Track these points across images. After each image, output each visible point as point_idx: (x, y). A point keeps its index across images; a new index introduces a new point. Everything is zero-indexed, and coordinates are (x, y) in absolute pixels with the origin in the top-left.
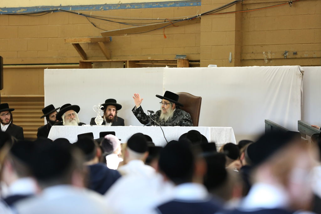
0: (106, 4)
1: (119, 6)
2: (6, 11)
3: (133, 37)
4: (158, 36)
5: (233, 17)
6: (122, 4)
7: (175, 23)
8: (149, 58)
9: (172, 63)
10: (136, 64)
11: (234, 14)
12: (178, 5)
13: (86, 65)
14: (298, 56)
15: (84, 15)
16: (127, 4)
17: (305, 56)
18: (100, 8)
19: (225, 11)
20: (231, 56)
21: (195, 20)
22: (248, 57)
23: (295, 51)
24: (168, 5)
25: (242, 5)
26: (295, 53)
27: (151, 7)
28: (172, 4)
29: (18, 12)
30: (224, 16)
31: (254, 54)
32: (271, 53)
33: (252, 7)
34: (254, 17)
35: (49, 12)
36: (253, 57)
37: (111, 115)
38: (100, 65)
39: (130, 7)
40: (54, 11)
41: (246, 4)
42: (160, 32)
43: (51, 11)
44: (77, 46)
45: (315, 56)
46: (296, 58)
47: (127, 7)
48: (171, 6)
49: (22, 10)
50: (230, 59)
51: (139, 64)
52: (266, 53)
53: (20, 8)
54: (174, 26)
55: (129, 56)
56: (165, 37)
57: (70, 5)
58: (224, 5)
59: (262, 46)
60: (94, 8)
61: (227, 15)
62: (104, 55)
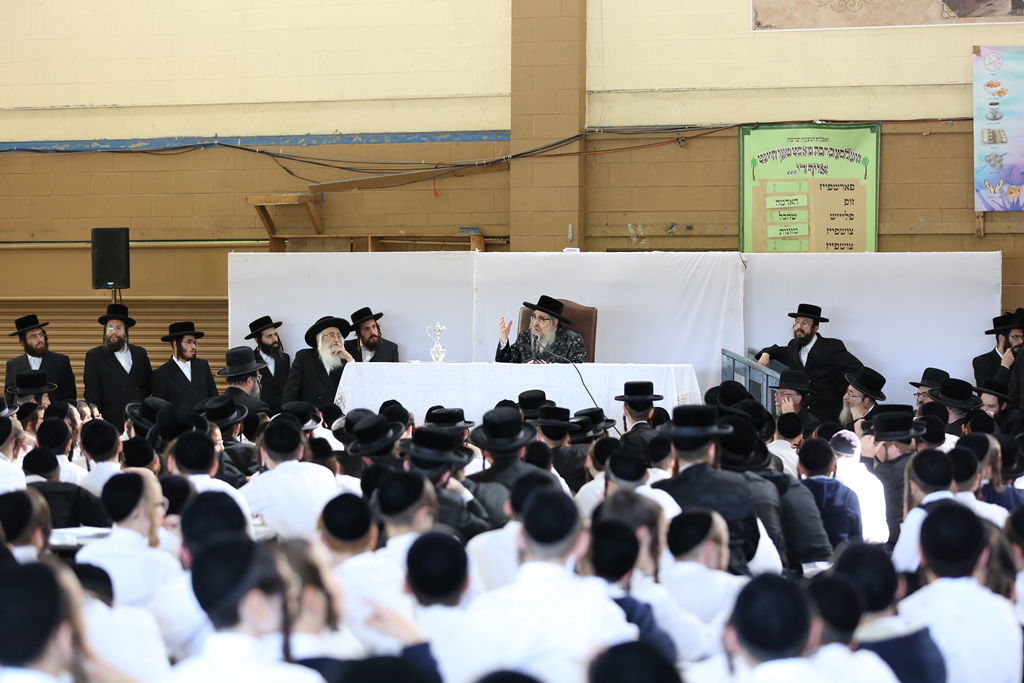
0: (308, 135)
1: (339, 138)
2: (108, 146)
3: (368, 194)
4: (421, 191)
5: (575, 161)
6: (340, 135)
7: (458, 170)
8: (402, 232)
9: (459, 243)
10: (382, 244)
12: (458, 138)
13: (278, 245)
14: (696, 231)
15: (268, 154)
16: (355, 135)
17: (708, 232)
18: (300, 142)
19: (558, 151)
20: (570, 231)
21: (499, 165)
22: (596, 232)
23: (690, 223)
24: (439, 138)
25: (586, 141)
26: (690, 228)
27: (403, 141)
28: (444, 137)
29: (133, 147)
30: (558, 159)
31: (611, 226)
32: (644, 226)
33: (605, 146)
34: (610, 163)
35: (195, 147)
36: (609, 232)
38: (300, 245)
39: (360, 140)
40: (205, 146)
41: (592, 141)
42: (429, 185)
43: (200, 146)
44: (262, 209)
45: (725, 232)
46: (690, 236)
47: (355, 139)
48: (443, 140)
49: (140, 144)
50: (570, 236)
51: (383, 243)
52: (635, 226)
53: (135, 141)
54: (458, 176)
55: (359, 227)
56: (436, 194)
57: (236, 135)
58: (558, 140)
59: (625, 213)
60: (288, 141)
61: (563, 158)
62: (312, 226)
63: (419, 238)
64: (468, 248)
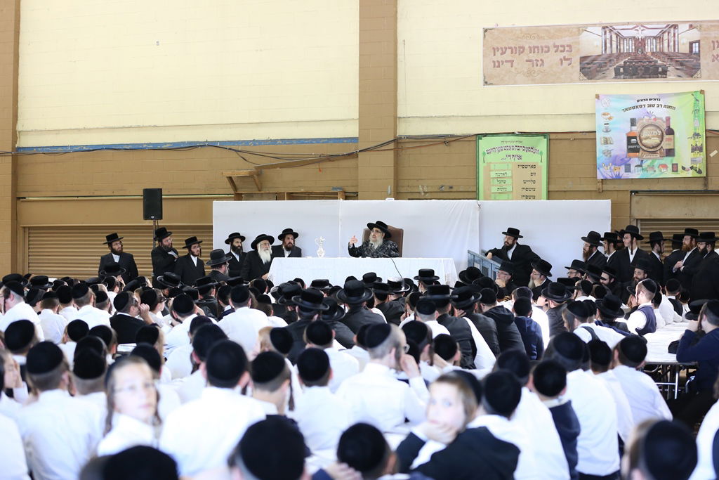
0: (254, 140)
1: (270, 142)
3: (285, 171)
4: (313, 169)
5: (391, 154)
6: (271, 140)
7: (331, 158)
8: (302, 190)
9: (331, 195)
10: (292, 196)
11: (392, 152)
12: (331, 142)
13: (239, 197)
14: (454, 189)
15: (234, 150)
16: (278, 140)
17: (461, 190)
18: (250, 144)
19: (383, 148)
20: (390, 189)
21: (353, 155)
22: (403, 190)
23: (451, 185)
24: (321, 141)
25: (397, 143)
26: (451, 188)
27: (303, 143)
28: (324, 141)
29: (164, 147)
30: (383, 152)
31: (410, 187)
32: (427, 187)
33: (407, 145)
34: (410, 154)
35: (196, 147)
36: (410, 190)
37: (290, 243)
38: (250, 197)
39: (281, 142)
40: (201, 146)
41: (400, 143)
42: (317, 166)
43: (199, 146)
44: (230, 178)
45: (470, 190)
46: (451, 192)
47: (277, 143)
48: (323, 143)
49: (168, 146)
50: (389, 192)
52: (423, 186)
53: (166, 144)
54: (331, 161)
56: (320, 170)
57: (217, 140)
58: (383, 142)
59: (418, 180)
60: (243, 144)
61: (386, 152)
62: (256, 187)
63: (311, 193)
64: (336, 198)
